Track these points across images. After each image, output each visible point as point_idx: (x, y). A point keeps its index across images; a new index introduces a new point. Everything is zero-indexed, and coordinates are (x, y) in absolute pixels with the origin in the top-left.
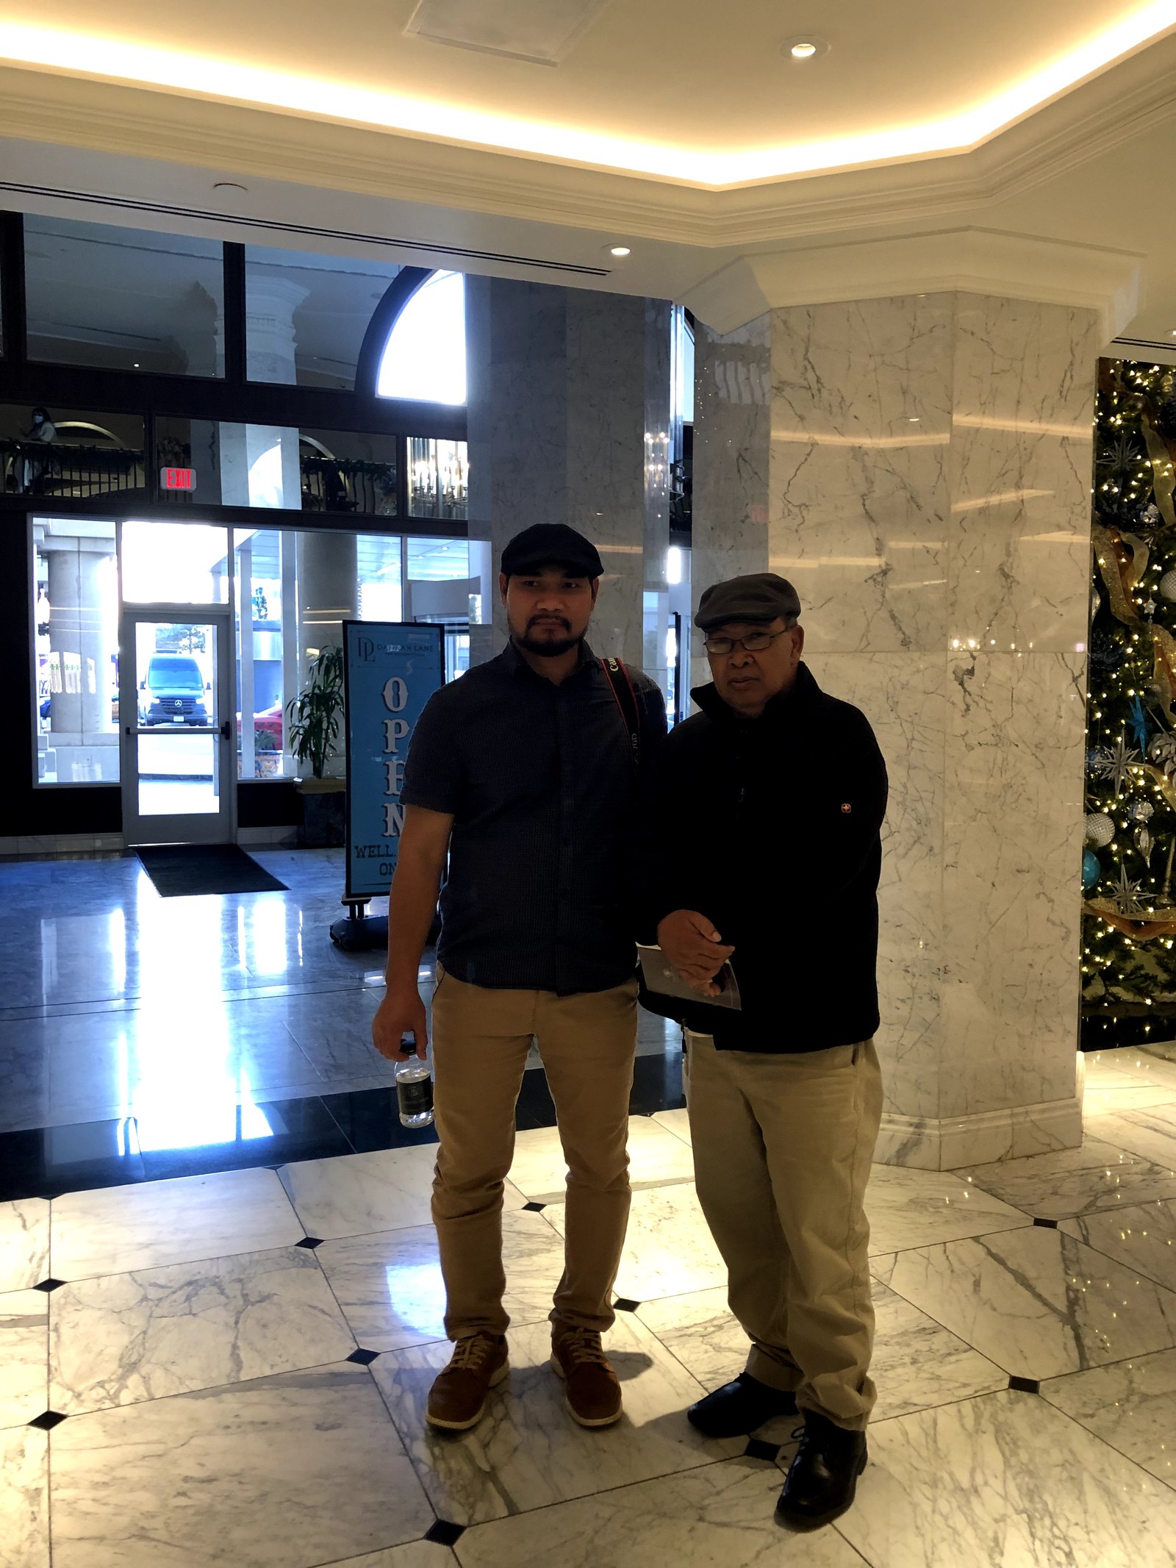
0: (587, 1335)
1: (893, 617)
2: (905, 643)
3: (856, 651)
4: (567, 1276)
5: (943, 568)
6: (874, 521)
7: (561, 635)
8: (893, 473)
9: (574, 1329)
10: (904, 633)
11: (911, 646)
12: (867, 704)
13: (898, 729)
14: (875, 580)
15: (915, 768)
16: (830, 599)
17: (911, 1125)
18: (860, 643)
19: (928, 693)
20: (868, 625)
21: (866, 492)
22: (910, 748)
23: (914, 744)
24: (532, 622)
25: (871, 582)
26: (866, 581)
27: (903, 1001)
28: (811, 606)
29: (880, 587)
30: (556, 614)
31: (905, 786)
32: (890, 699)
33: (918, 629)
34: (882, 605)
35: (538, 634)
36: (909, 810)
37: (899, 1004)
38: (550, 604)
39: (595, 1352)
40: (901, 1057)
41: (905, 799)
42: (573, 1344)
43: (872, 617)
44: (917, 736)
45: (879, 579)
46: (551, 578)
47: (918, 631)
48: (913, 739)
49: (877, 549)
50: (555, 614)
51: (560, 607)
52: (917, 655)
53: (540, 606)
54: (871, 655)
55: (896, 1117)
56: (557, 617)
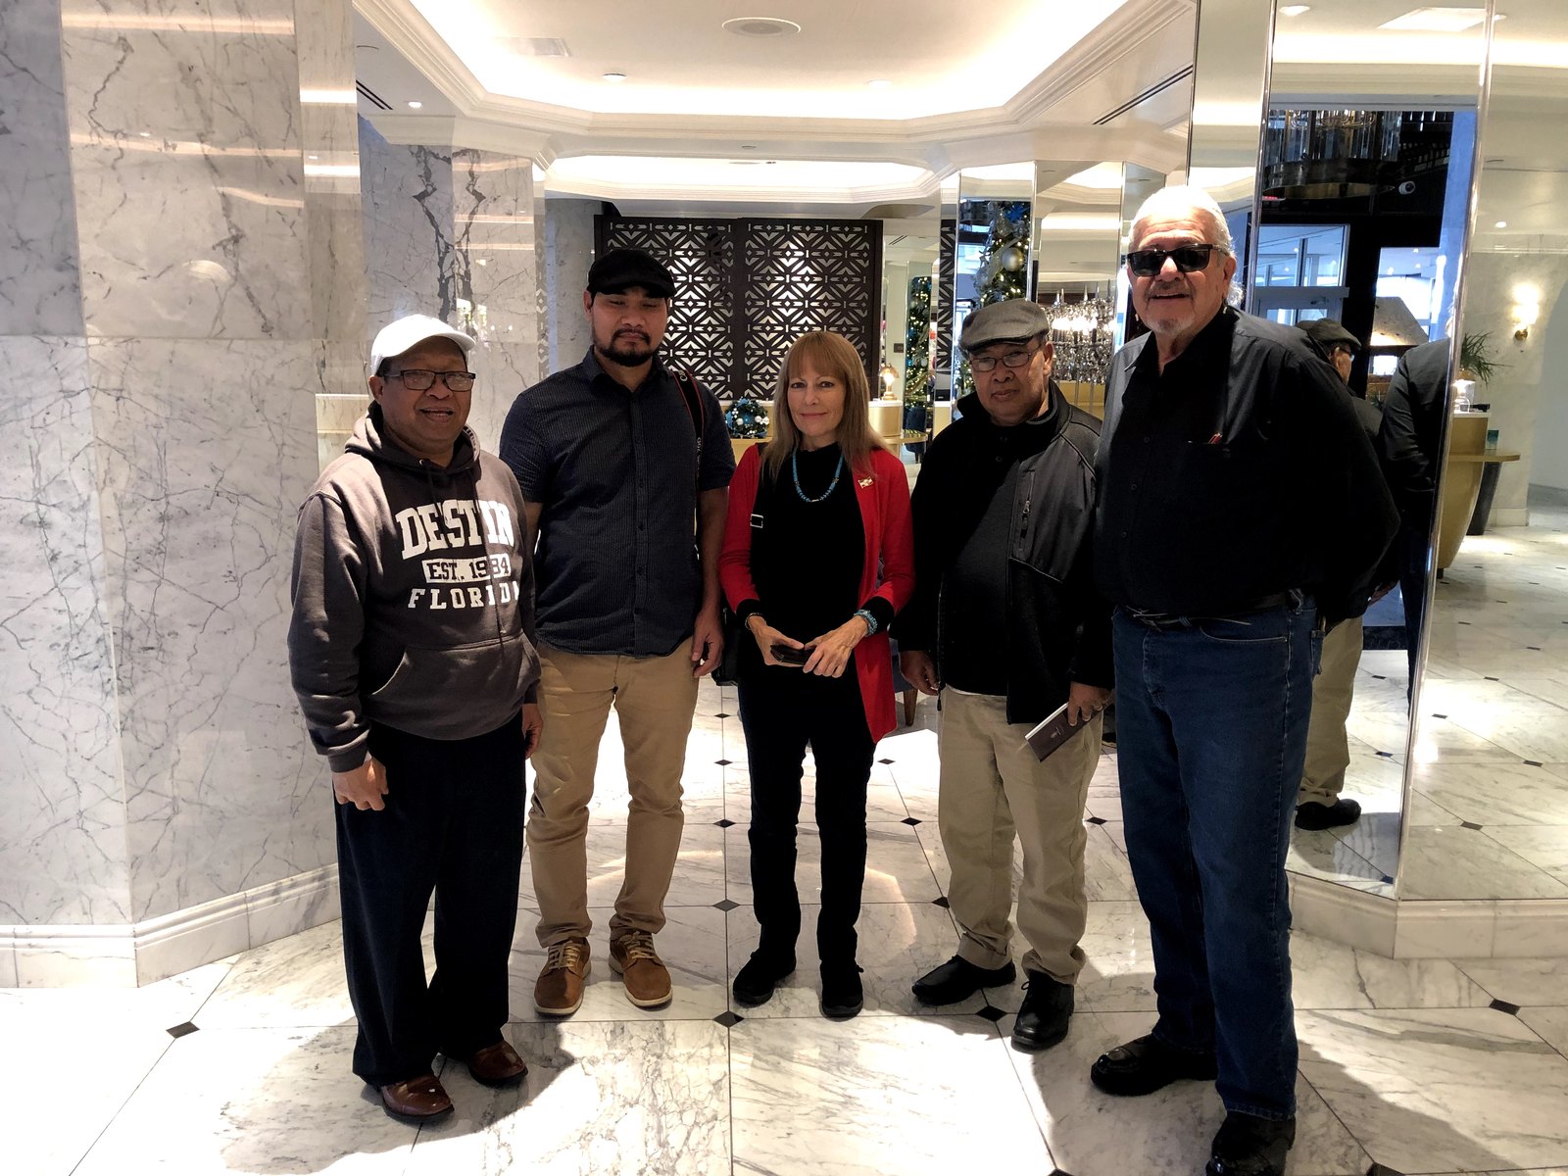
0: (642, 937)
1: (250, 296)
2: (266, 329)
3: (209, 337)
4: (627, 885)
5: (301, 241)
6: (216, 171)
7: (641, 347)
8: (235, 112)
9: (631, 931)
10: (263, 316)
11: (273, 333)
12: (228, 405)
13: (266, 434)
14: (225, 248)
15: (288, 478)
16: (169, 267)
17: (313, 880)
18: (213, 328)
19: (295, 390)
20: (222, 304)
21: (204, 131)
22: (281, 455)
23: (286, 450)
24: (617, 335)
25: (219, 249)
26: (214, 248)
27: (294, 747)
28: (142, 274)
29: (231, 257)
30: (638, 328)
31: (279, 502)
32: (255, 397)
33: (279, 312)
34: (236, 280)
35: (622, 346)
36: (285, 529)
37: (289, 752)
38: (633, 321)
39: (648, 950)
40: (297, 810)
41: (280, 516)
42: (630, 944)
43: (226, 294)
44: (288, 441)
45: (230, 247)
46: (634, 297)
47: (280, 315)
48: (284, 444)
49: (224, 209)
50: (638, 330)
51: (643, 323)
52: (279, 344)
53: (624, 321)
54: (228, 342)
55: (299, 877)
56: (639, 332)
